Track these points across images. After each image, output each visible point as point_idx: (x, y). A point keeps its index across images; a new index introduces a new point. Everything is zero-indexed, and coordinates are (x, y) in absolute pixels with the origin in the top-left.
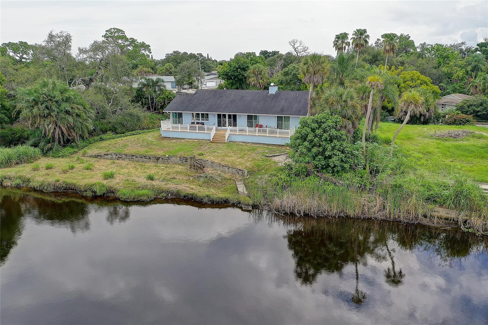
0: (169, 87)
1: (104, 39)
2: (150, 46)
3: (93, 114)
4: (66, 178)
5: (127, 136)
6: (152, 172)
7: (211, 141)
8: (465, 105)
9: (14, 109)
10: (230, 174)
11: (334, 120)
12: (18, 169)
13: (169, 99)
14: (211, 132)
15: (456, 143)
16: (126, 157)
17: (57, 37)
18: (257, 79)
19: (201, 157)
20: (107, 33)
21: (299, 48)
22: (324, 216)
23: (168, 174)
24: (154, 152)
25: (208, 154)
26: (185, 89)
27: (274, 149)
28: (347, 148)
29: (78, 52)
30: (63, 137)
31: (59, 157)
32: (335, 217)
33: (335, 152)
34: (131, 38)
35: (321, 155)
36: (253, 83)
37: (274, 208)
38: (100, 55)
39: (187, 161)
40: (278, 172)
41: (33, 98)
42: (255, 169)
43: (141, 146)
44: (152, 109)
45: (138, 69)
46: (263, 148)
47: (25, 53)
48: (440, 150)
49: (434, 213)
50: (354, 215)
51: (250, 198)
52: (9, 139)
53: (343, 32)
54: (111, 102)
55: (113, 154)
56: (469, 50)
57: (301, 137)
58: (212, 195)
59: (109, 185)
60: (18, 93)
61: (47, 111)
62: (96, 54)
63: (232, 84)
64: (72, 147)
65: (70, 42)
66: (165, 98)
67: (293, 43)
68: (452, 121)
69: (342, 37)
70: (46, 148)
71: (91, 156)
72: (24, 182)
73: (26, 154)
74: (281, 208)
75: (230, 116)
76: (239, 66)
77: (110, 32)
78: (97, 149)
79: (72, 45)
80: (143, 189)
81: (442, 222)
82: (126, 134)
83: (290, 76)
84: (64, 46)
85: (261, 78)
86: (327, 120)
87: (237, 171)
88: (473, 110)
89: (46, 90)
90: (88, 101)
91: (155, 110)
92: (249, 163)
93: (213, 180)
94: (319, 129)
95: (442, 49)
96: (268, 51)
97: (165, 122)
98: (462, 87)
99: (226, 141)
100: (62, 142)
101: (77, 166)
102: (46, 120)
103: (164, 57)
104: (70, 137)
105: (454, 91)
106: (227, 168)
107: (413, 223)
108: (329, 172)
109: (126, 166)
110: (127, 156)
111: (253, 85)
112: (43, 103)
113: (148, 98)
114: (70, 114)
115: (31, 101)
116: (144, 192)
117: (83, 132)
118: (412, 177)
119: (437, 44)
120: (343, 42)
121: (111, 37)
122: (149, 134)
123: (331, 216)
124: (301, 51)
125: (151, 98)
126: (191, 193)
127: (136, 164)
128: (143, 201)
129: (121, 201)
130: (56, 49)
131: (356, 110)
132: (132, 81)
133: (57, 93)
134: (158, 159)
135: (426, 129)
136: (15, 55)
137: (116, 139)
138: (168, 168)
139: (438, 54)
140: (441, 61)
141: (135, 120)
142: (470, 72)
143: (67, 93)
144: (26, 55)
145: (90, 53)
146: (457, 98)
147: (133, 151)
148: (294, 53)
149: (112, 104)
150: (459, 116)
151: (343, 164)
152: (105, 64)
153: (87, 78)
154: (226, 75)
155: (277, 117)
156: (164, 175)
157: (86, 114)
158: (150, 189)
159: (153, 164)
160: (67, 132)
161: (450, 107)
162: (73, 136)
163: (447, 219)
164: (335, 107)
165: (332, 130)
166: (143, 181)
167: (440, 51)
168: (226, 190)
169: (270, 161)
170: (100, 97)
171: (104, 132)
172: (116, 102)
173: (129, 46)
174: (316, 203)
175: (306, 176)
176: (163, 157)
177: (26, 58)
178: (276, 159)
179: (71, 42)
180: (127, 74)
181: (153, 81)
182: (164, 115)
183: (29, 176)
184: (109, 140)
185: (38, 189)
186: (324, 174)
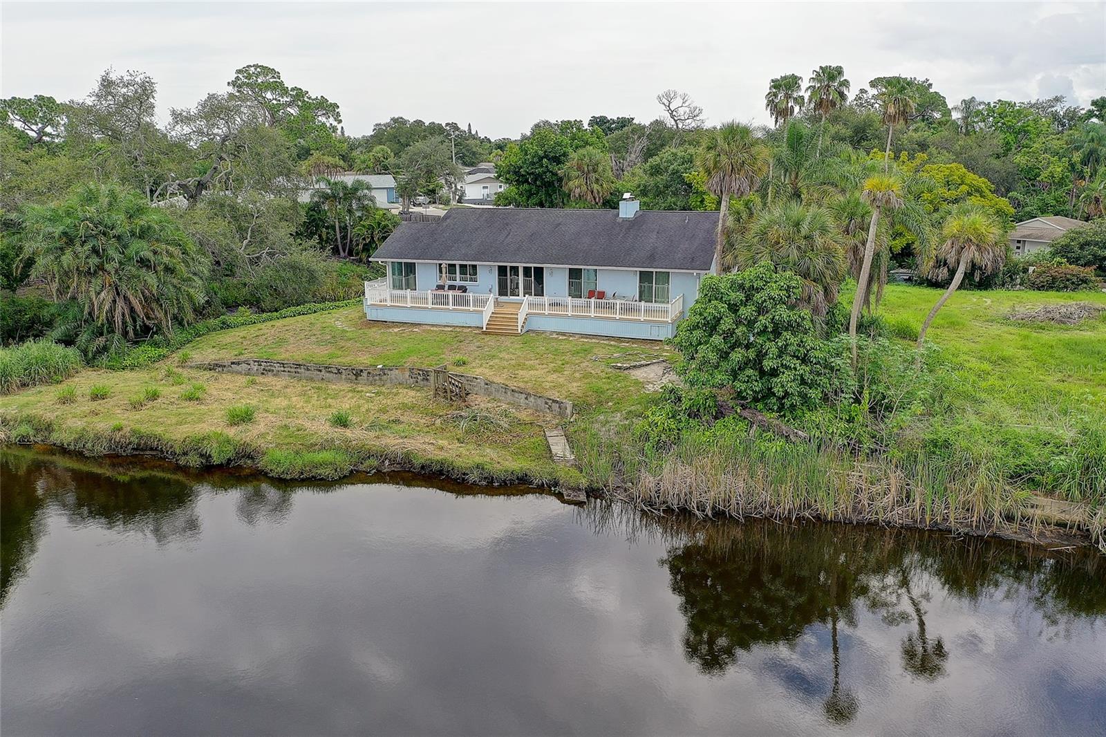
0: (381, 200)
1: (230, 89)
2: (338, 107)
3: (204, 265)
4: (138, 422)
5: (285, 317)
6: (345, 405)
7: (484, 329)
8: (1072, 243)
9: (18, 256)
10: (530, 411)
11: (782, 284)
12: (26, 399)
13: (382, 230)
14: (483, 309)
15: (1066, 336)
16: (282, 369)
17: (121, 85)
18: (587, 182)
19: (459, 370)
20: (239, 75)
21: (681, 111)
22: (762, 516)
23: (383, 411)
24: (348, 358)
25: (477, 361)
26: (420, 205)
27: (632, 349)
28: (816, 350)
29: (170, 119)
30: (134, 321)
31: (123, 369)
32: (788, 519)
33: (787, 360)
34: (293, 87)
35: (751, 368)
36: (578, 191)
37: (639, 497)
38: (223, 126)
39: (427, 380)
40: (647, 408)
41: (61, 228)
42: (590, 400)
43: (318, 343)
44: (344, 251)
45: (311, 160)
46: (607, 347)
47: (50, 122)
48: (1031, 352)
49: (1030, 511)
50: (836, 515)
51: (581, 472)
52: (8, 325)
53: (789, 73)
54: (248, 237)
55: (252, 363)
56: (1072, 115)
57: (704, 323)
58: (490, 463)
59: (241, 440)
60: (26, 217)
61: (94, 260)
62: (212, 125)
63: (530, 195)
64: (156, 344)
65: (151, 96)
66: (374, 228)
67: (667, 99)
68: (1047, 281)
69: (787, 85)
70: (93, 348)
71: (199, 367)
72: (37, 430)
73: (44, 362)
74: (658, 497)
75: (527, 271)
76: (545, 152)
77: (245, 74)
78: (214, 349)
79: (156, 104)
80: (323, 448)
81: (1051, 531)
82: (283, 311)
83: (665, 177)
84: (139, 107)
85: (597, 179)
86: (767, 282)
87: (546, 403)
88: (1093, 255)
89: (93, 209)
90: (193, 235)
91: (350, 254)
92: (575, 384)
93: (491, 426)
94: (746, 305)
95: (1011, 112)
96: (609, 119)
97: (375, 284)
98: (1060, 201)
99: (519, 331)
100: (131, 334)
101: (166, 390)
102: (93, 280)
103: (369, 132)
104: (150, 320)
105: (1044, 210)
106: (524, 396)
107: (978, 536)
108: (771, 409)
109: (282, 392)
110: (284, 367)
111: (577, 196)
112: (85, 242)
113: (333, 227)
114: (151, 265)
115: (56, 235)
116: (326, 456)
117: (181, 308)
118: (974, 421)
119: (1000, 101)
120: (788, 97)
121: (248, 85)
122: (336, 313)
123: (780, 517)
124: (686, 118)
125: (340, 227)
126: (439, 458)
127: (306, 386)
128: (322, 479)
129: (269, 478)
130: (118, 112)
131: (833, 259)
132: (297, 188)
133: (119, 218)
134: (358, 374)
135: (989, 301)
136: (26, 127)
137: (259, 326)
138: (382, 396)
139: (1003, 124)
140: (1010, 140)
141: (304, 279)
142: (1079, 166)
143: (144, 217)
144: (53, 127)
145: (198, 122)
146: (1054, 227)
147: (299, 355)
148: (670, 123)
149: (250, 241)
150: (1062, 269)
151: (805, 388)
152: (235, 147)
153: (191, 182)
154: (515, 173)
155: (638, 273)
156: (372, 412)
157: (188, 266)
158: (338, 449)
159: (346, 386)
160: (143, 309)
161: (1038, 248)
162: (157, 318)
163: (1061, 525)
164: (783, 252)
165: (778, 306)
166: (322, 429)
167: (1006, 116)
168: (521, 452)
169: (626, 378)
170: (222, 225)
171: (231, 306)
172: (259, 237)
173: (289, 105)
174: (741, 484)
175: (716, 418)
176: (371, 370)
177: (51, 134)
178: (639, 374)
179: (153, 97)
180: (285, 171)
181: (345, 188)
182: (372, 267)
183: (49, 416)
184: (242, 328)
185: (72, 447)
186: (758, 414)
